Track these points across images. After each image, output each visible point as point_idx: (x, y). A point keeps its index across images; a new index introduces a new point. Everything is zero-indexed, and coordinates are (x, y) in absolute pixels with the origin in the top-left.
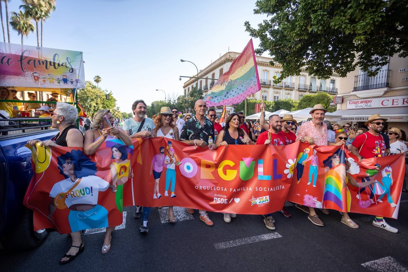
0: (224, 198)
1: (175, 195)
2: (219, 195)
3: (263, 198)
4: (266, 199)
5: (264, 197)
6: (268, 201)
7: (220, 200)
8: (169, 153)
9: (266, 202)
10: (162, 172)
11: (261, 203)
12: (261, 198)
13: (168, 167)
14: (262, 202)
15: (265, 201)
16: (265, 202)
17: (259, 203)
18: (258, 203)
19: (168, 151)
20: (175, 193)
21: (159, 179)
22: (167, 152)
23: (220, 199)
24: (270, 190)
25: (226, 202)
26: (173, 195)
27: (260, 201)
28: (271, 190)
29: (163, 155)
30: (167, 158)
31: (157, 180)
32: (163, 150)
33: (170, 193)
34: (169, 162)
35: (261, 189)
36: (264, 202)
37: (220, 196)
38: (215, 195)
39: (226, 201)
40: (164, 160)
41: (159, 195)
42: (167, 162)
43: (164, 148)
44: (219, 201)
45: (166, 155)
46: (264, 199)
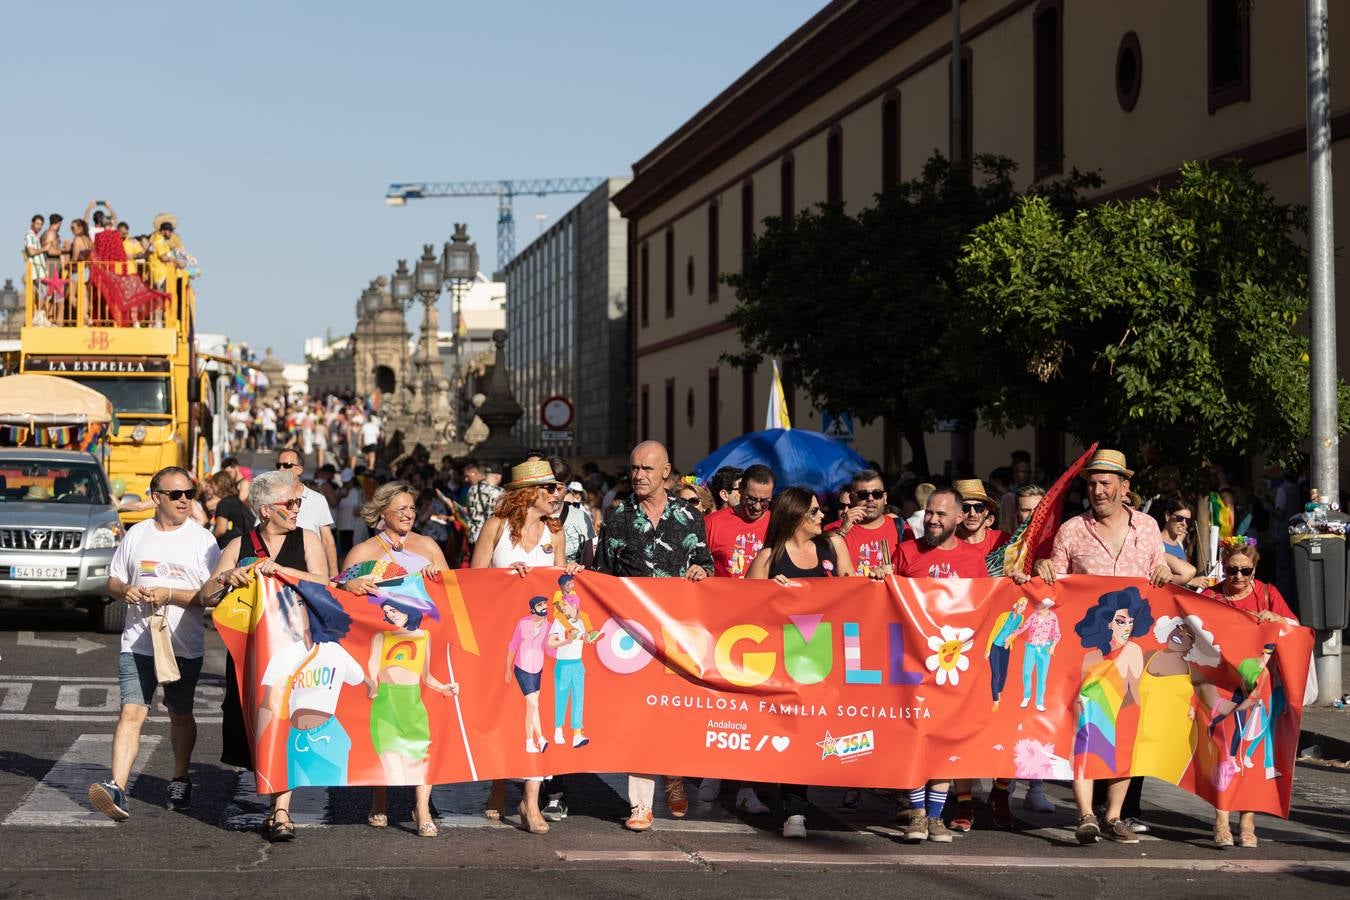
0: (740, 732)
1: (584, 739)
2: (722, 724)
3: (856, 737)
4: (864, 741)
5: (860, 735)
6: (868, 746)
7: (727, 738)
8: (561, 611)
9: (865, 748)
10: (541, 671)
11: (850, 752)
12: (850, 737)
13: (559, 656)
14: (853, 749)
15: (861, 747)
16: (861, 750)
17: (845, 752)
18: (841, 753)
19: (561, 604)
20: (585, 732)
21: (538, 692)
22: (557, 611)
23: (725, 735)
24: (877, 712)
25: (746, 745)
26: (578, 739)
27: (848, 746)
28: (881, 714)
29: (543, 620)
30: (558, 628)
31: (533, 698)
32: (545, 606)
33: (569, 734)
34: (562, 638)
35: (852, 711)
36: (858, 750)
37: (728, 725)
38: (710, 724)
39: (747, 742)
40: (547, 637)
41: (542, 741)
42: (557, 639)
43: (546, 600)
44: (724, 741)
45: (551, 621)
46: (859, 741)
